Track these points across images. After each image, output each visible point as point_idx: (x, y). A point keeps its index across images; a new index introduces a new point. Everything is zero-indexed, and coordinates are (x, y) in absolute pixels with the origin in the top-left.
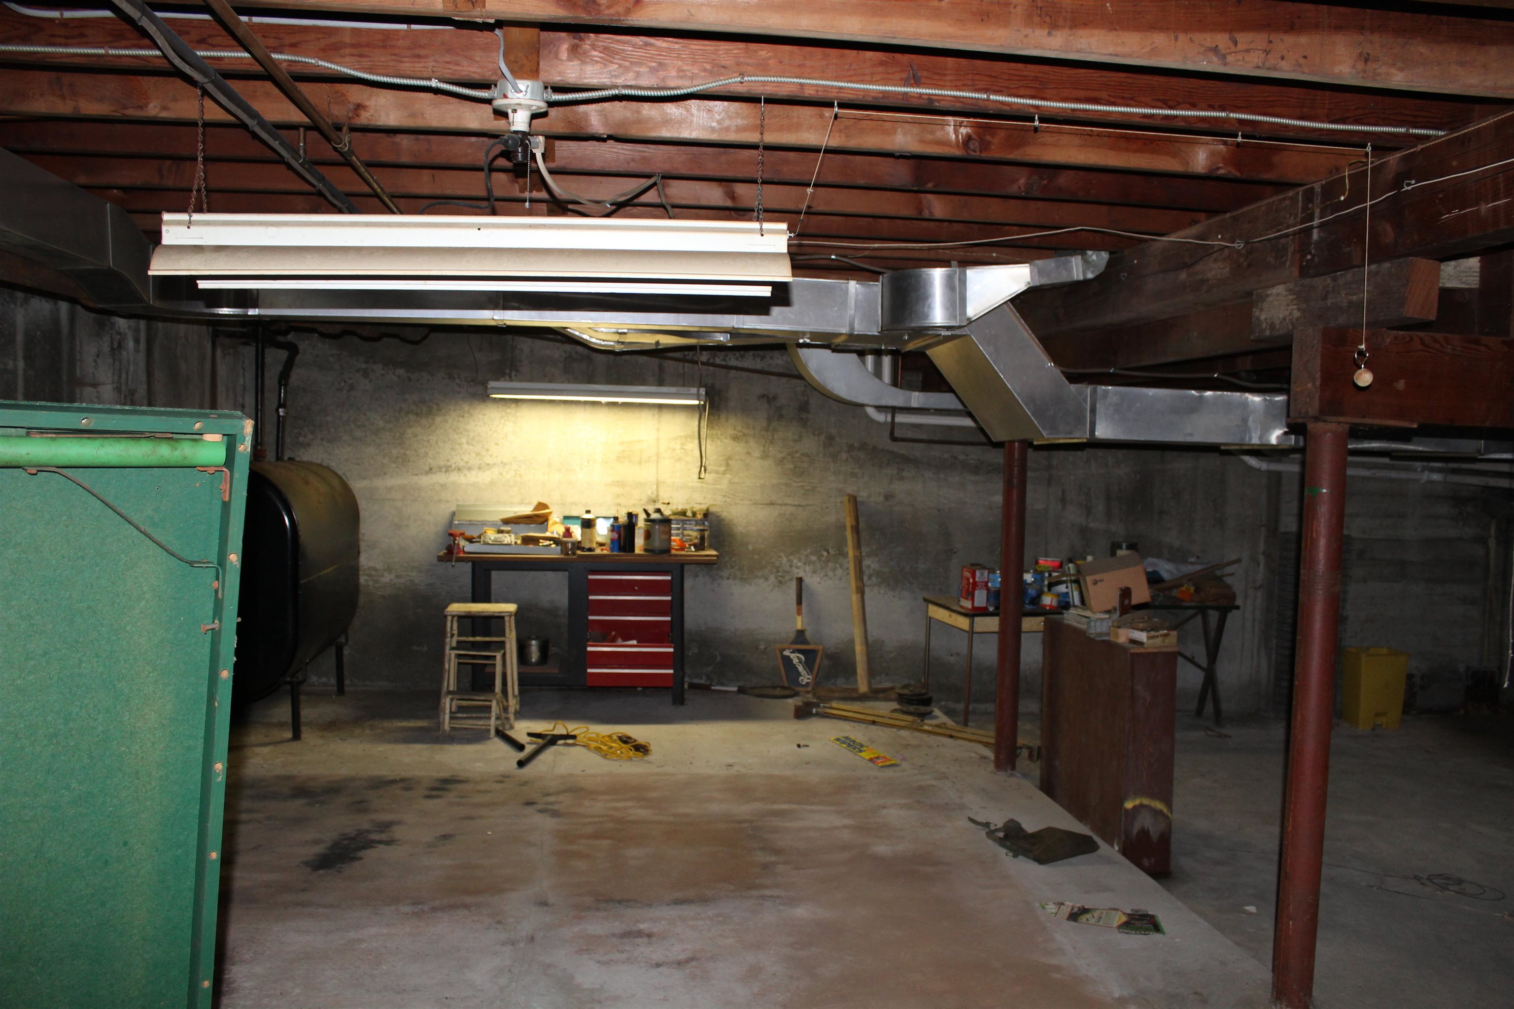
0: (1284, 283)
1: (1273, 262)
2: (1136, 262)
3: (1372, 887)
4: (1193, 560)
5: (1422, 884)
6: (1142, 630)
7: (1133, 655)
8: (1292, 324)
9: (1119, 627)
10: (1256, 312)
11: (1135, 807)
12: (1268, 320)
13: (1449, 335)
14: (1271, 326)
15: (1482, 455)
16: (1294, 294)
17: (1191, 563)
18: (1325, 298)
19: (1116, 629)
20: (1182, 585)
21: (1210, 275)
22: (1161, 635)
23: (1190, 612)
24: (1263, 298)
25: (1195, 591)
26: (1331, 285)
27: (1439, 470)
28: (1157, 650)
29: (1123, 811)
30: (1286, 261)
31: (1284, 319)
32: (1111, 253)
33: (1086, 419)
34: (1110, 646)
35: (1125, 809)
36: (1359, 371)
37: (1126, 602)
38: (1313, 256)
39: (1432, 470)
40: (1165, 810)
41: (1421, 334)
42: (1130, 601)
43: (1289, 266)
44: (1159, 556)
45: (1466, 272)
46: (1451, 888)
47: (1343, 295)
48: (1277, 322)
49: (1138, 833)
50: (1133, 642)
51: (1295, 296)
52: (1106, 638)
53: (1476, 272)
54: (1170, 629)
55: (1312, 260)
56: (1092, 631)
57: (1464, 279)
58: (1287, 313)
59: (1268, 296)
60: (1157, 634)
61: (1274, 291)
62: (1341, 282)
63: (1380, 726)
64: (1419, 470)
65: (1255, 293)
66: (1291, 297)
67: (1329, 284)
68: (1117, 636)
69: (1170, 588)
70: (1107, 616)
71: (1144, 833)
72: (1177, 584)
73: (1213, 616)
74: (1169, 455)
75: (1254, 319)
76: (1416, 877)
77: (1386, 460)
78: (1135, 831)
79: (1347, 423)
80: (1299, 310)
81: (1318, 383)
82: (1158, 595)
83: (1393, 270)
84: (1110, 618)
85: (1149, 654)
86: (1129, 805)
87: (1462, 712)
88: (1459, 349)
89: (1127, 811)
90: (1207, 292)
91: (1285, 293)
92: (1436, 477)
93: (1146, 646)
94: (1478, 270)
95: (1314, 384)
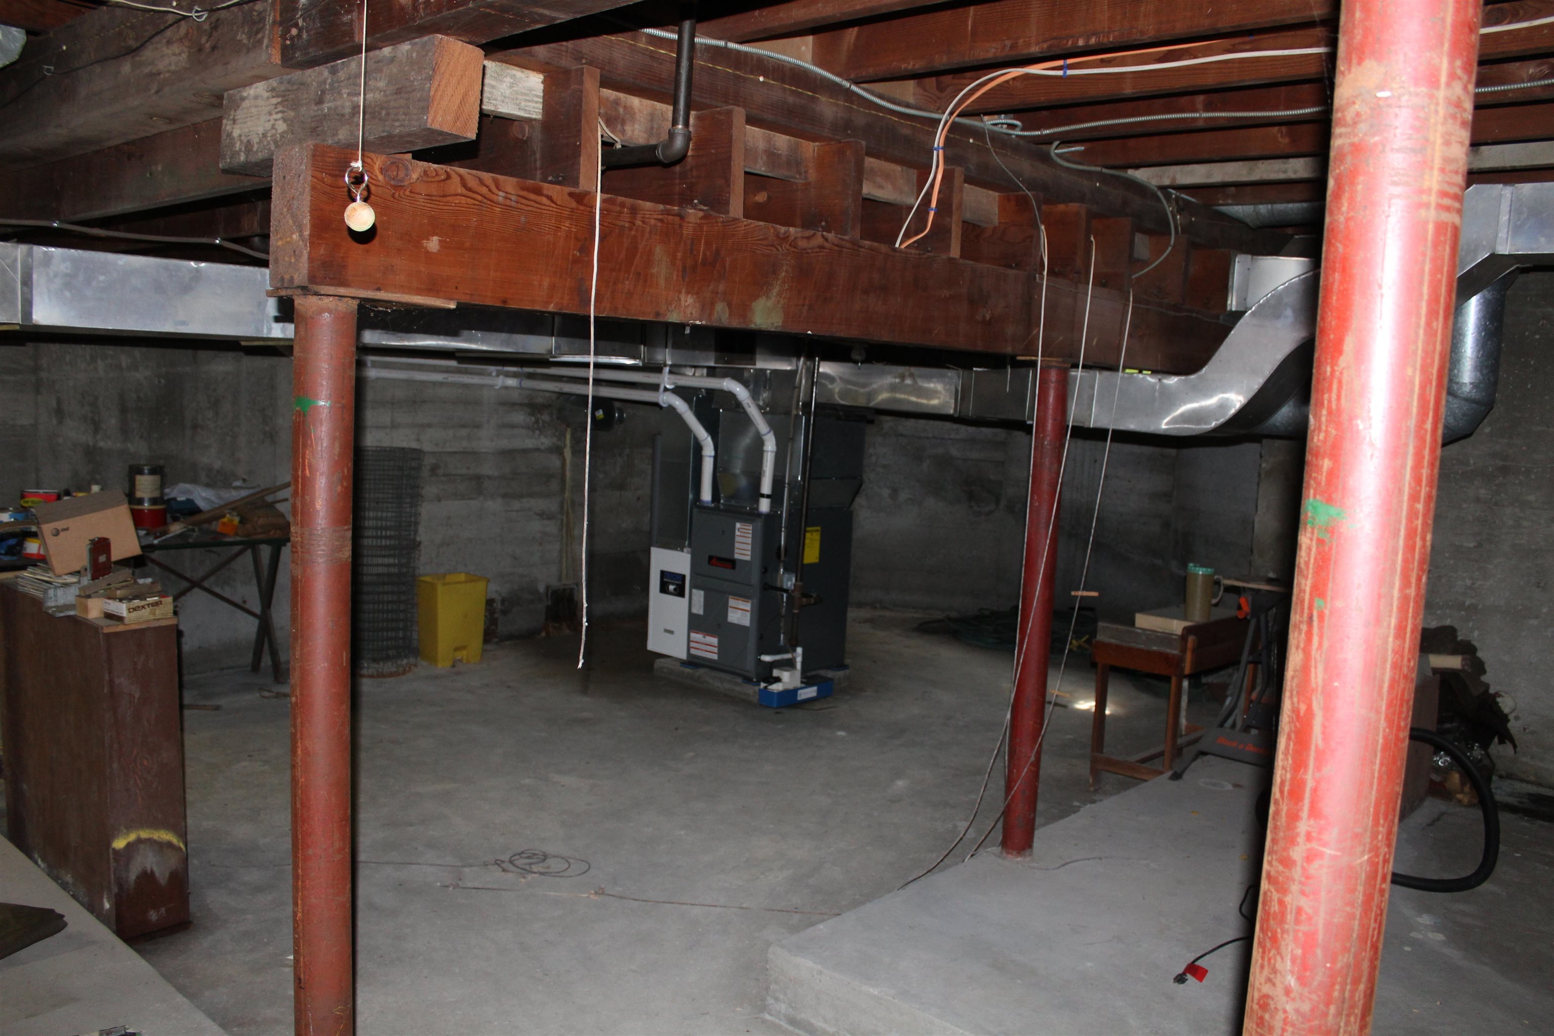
0: (265, 78)
1: (245, 41)
2: (64, 48)
3: (448, 886)
4: (238, 483)
5: (504, 870)
6: (121, 600)
7: (108, 636)
8: (276, 142)
9: (89, 597)
10: (227, 125)
11: (129, 845)
12: (243, 138)
13: (499, 176)
14: (246, 147)
15: (555, 357)
16: (278, 96)
17: (236, 488)
18: (320, 101)
19: (83, 600)
20: (224, 516)
21: (161, 66)
22: (148, 605)
23: (237, 548)
24: (236, 104)
25: (241, 522)
26: (329, 81)
27: (515, 375)
28: (144, 626)
29: (111, 851)
30: (263, 37)
31: (264, 135)
32: (29, 33)
33: (17, 294)
34: (77, 624)
35: (114, 849)
36: (353, 205)
37: (102, 559)
38: (300, 30)
39: (508, 375)
40: (174, 840)
41: (462, 171)
42: (109, 557)
43: (267, 47)
44: (194, 481)
45: (526, 94)
46: (535, 868)
47: (345, 96)
48: (255, 140)
49: (138, 878)
50: (109, 616)
51: (279, 100)
52: (72, 613)
53: (537, 96)
54: (162, 594)
55: (299, 36)
56: (51, 603)
57: (523, 104)
58: (268, 126)
59: (243, 99)
60: (143, 603)
61: (251, 91)
62: (342, 75)
63: (461, 660)
64: (494, 374)
65: (226, 94)
66: (275, 101)
67: (327, 79)
68: (86, 609)
69: (209, 521)
70: (74, 579)
71: (147, 877)
72: (216, 515)
73: (265, 551)
74: (203, 354)
75: (224, 137)
76: (498, 863)
77: (453, 363)
78: (133, 876)
79: (353, 298)
80: (285, 120)
81: (307, 233)
82: (193, 530)
83: (414, 55)
84: (79, 582)
85: (135, 631)
86: (119, 844)
87: (543, 634)
88: (513, 198)
89: (116, 852)
90: (157, 92)
91: (266, 94)
92: (511, 382)
93: (126, 621)
94: (542, 94)
95: (301, 236)
